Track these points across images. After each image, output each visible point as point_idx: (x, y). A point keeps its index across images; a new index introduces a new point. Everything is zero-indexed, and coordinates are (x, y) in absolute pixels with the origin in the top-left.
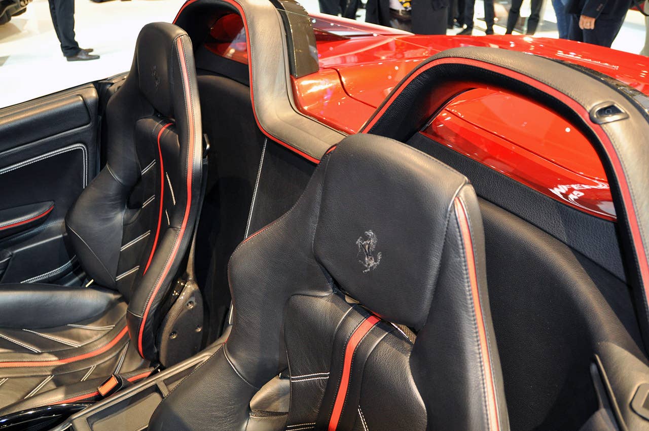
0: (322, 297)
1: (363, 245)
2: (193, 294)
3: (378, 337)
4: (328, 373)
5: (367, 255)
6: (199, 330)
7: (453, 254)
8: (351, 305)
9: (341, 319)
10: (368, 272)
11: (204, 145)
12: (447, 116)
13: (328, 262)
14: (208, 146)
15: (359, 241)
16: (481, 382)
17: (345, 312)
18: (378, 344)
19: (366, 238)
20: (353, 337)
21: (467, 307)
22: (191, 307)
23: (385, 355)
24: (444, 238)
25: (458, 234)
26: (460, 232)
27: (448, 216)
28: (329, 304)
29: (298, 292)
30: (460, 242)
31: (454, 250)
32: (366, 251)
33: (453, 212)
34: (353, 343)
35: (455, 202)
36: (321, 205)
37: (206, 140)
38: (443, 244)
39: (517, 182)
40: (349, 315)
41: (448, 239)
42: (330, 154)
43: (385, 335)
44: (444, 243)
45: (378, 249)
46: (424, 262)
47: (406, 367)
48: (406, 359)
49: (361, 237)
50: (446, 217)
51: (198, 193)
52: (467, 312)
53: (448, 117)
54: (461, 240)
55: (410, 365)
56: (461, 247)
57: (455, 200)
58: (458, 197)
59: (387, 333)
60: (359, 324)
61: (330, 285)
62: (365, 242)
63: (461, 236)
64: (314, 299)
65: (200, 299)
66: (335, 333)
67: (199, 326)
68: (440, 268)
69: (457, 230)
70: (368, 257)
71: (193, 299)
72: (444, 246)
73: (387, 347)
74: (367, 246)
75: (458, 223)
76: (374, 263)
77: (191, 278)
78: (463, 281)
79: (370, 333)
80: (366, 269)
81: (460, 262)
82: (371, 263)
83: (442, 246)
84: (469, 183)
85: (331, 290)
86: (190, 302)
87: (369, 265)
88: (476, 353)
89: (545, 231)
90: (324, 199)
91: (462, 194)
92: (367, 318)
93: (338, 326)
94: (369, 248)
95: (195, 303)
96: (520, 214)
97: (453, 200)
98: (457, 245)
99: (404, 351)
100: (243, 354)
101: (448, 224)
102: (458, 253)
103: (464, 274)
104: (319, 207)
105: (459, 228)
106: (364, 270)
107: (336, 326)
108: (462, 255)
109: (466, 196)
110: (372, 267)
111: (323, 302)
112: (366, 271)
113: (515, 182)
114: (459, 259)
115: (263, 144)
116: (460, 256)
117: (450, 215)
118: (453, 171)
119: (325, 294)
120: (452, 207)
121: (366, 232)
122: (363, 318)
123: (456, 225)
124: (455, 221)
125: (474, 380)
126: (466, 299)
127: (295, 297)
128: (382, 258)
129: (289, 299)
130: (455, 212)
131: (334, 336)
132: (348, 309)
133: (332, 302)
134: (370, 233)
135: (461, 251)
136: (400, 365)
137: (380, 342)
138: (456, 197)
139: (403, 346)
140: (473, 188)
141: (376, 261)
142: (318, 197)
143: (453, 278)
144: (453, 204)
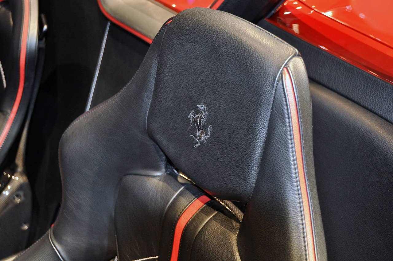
0: (154, 177)
1: (194, 119)
2: (21, 187)
3: (208, 216)
4: (157, 257)
5: (198, 129)
6: (26, 227)
7: (279, 124)
8: (183, 184)
9: (171, 198)
10: (199, 146)
11: (40, 26)
12: (297, 6)
13: (160, 138)
14: (45, 27)
15: (191, 115)
16: (304, 253)
17: (176, 191)
18: (207, 222)
19: (198, 111)
20: (183, 216)
21: (291, 176)
22: (18, 201)
23: (214, 232)
24: (271, 108)
25: (285, 103)
26: (286, 101)
27: (275, 85)
28: (161, 183)
29: (130, 172)
30: (286, 112)
31: (280, 119)
32: (197, 124)
33: (281, 82)
34: (183, 222)
35: (283, 71)
36: (155, 80)
37: (44, 20)
38: (269, 113)
39: (360, 69)
40: (180, 194)
41: (274, 109)
42: (167, 27)
43: (215, 213)
44: (271, 112)
45: (208, 122)
46: (251, 132)
47: (233, 245)
48: (234, 238)
49: (193, 111)
50: (273, 86)
51: (32, 75)
52: (291, 181)
53: (299, 6)
54: (288, 110)
55: (238, 242)
56: (287, 116)
57: (283, 70)
58: (286, 67)
59: (217, 212)
60: (190, 203)
61: (163, 164)
62: (197, 116)
63: (287, 106)
64: (146, 179)
65: (29, 193)
66: (165, 213)
67: (25, 223)
68: (266, 138)
69: (284, 99)
70: (199, 130)
71: (21, 193)
72: (271, 115)
73: (216, 225)
74: (199, 120)
75: (284, 93)
76: (205, 137)
77: (20, 169)
78: (288, 150)
79: (200, 212)
80: (197, 143)
81: (286, 131)
82: (202, 137)
83: (269, 115)
84: (298, 56)
85: (164, 170)
86: (18, 196)
87: (200, 139)
88: (300, 224)
89: (386, 120)
90: (158, 73)
91: (291, 65)
92: (198, 197)
93: (168, 205)
94: (200, 121)
95: (23, 198)
96: (362, 103)
97: (281, 69)
98: (283, 114)
99: (232, 230)
100: (69, 239)
101: (275, 93)
102: (284, 122)
103: (289, 143)
104: (154, 82)
105: (285, 97)
106: (196, 144)
107: (167, 205)
108: (288, 124)
109: (295, 67)
110: (203, 141)
111: (155, 181)
112: (197, 145)
113: (358, 70)
114: (285, 128)
115: (105, 28)
116: (285, 126)
117: (277, 84)
118: (284, 43)
119: (158, 174)
120: (279, 76)
121: (198, 105)
122: (194, 197)
123: (283, 94)
124: (282, 90)
125: (296, 250)
126: (290, 169)
127: (128, 177)
128: (213, 131)
129: (120, 180)
130: (282, 81)
131: (164, 215)
132: (179, 189)
133: (164, 182)
134: (202, 107)
135: (287, 120)
136: (227, 241)
137: (209, 220)
138: (284, 67)
139: (232, 224)
140: (302, 60)
141: (206, 135)
142: (154, 72)
143: (279, 148)
144: (282, 74)
